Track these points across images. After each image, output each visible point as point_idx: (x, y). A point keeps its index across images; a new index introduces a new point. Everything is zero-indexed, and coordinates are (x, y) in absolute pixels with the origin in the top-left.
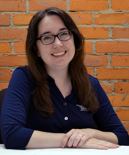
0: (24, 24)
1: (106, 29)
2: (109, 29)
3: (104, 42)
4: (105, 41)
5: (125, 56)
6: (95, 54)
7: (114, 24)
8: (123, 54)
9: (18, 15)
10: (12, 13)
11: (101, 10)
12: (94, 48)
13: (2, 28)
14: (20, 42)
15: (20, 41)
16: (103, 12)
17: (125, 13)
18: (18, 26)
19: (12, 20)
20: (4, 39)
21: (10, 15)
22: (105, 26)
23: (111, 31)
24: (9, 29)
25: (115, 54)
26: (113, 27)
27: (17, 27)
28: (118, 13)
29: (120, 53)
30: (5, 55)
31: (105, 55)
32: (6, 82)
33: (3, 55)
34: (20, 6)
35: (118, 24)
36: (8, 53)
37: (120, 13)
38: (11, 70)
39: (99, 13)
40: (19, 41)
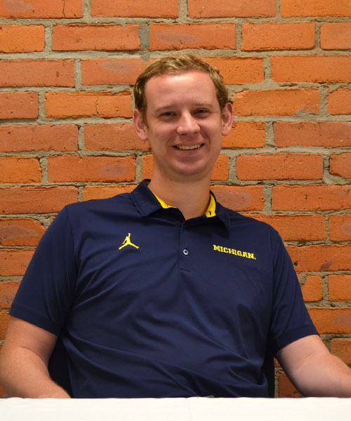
0: (71, 114)
1: (261, 127)
2: (267, 125)
3: (256, 156)
4: (257, 152)
5: (304, 186)
6: (236, 182)
7: (279, 115)
8: (299, 182)
9: (57, 94)
10: (41, 89)
11: (248, 82)
12: (232, 169)
13: (19, 124)
14: (62, 157)
15: (61, 155)
16: (252, 87)
17: (303, 89)
18: (56, 120)
19: (43, 106)
20: (24, 151)
21: (39, 95)
22: (259, 119)
23: (271, 130)
24: (36, 126)
25: (281, 182)
26: (275, 120)
27: (55, 123)
28: (286, 90)
29: (293, 179)
30: (28, 188)
31: (257, 186)
32: (30, 250)
33: (22, 187)
34: (60, 74)
35: (286, 115)
36: (34, 181)
37: (291, 90)
38: (41, 221)
39: (245, 89)
40: (58, 155)
